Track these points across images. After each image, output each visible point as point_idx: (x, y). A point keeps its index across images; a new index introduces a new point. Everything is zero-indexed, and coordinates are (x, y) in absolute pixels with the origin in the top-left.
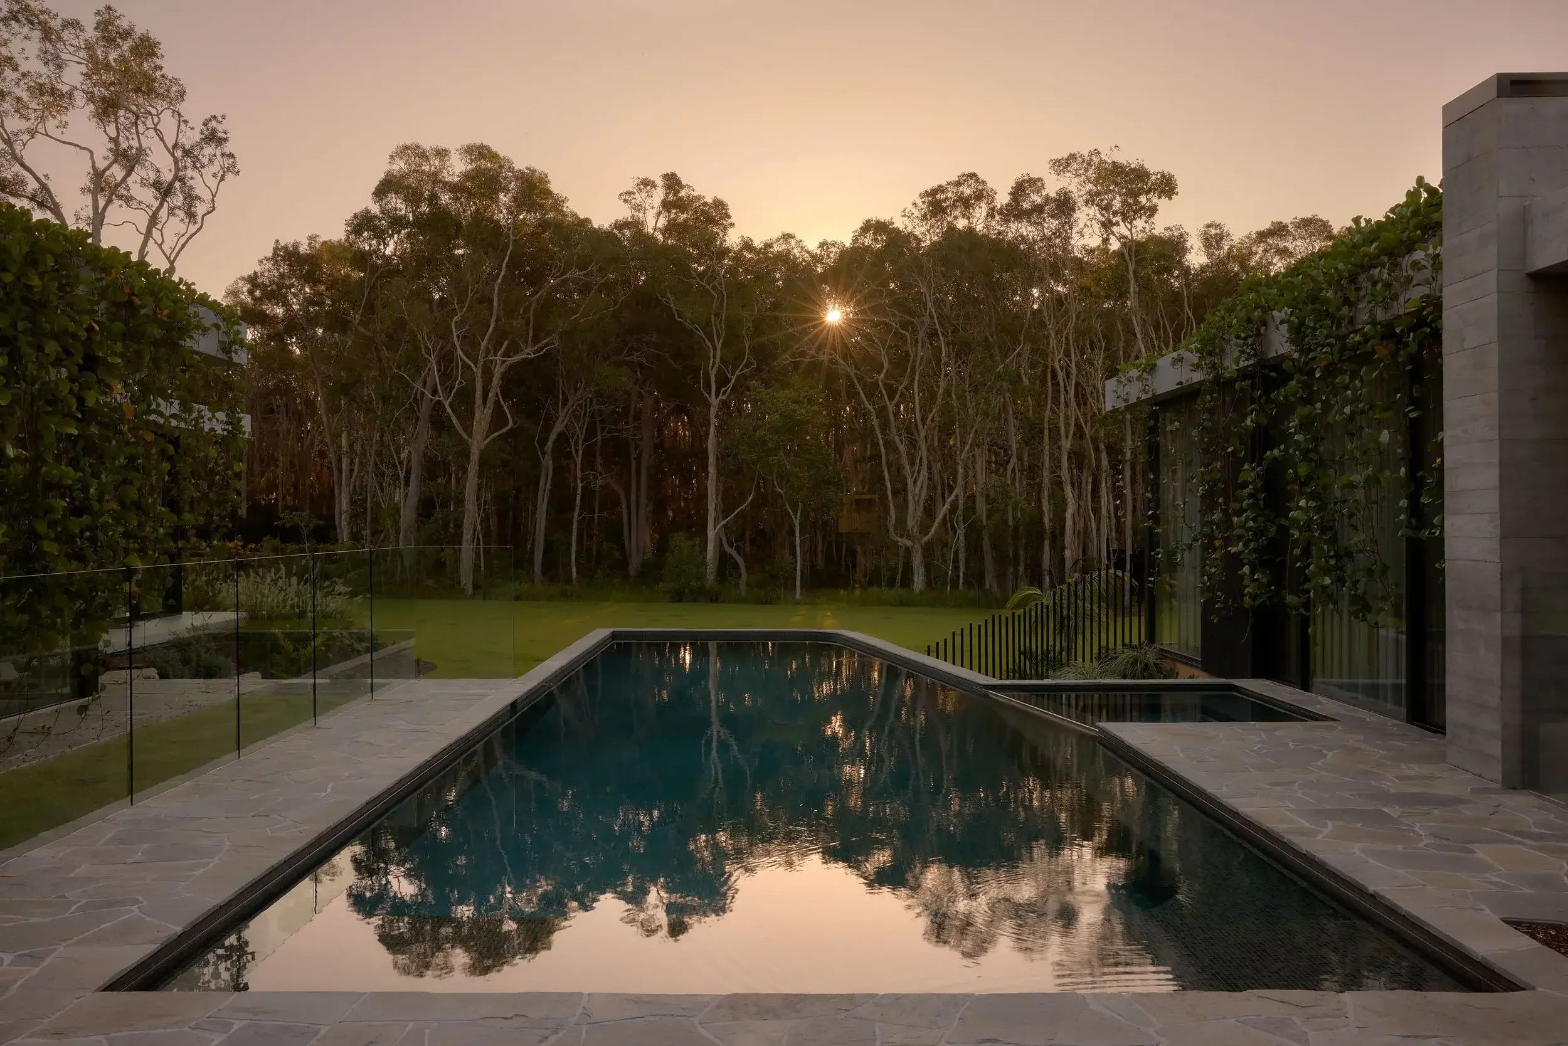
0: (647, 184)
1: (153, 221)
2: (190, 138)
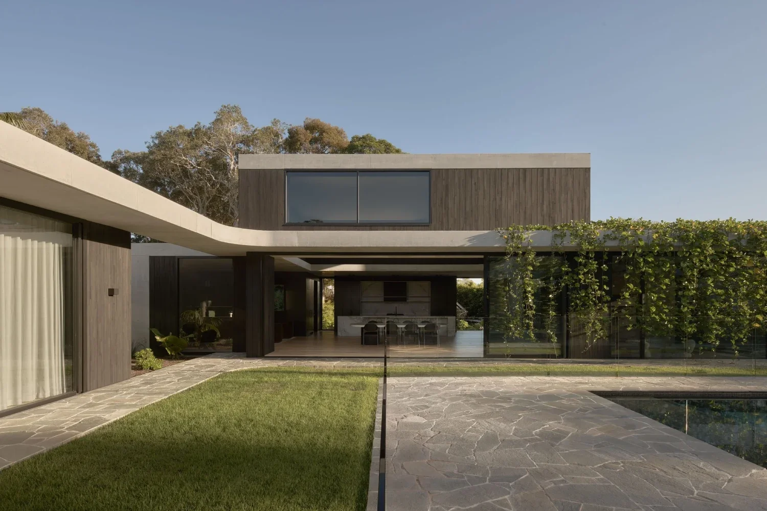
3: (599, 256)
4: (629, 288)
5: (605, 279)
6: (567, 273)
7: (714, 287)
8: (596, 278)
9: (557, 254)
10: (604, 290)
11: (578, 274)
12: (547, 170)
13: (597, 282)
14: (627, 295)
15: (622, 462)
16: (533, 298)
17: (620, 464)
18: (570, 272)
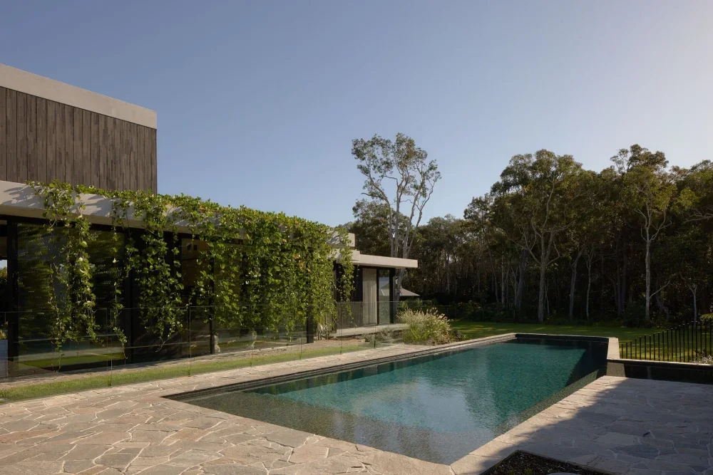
0: (624, 152)
1: (416, 199)
2: (425, 169)
3: (168, 236)
4: (202, 275)
5: (177, 264)
6: (133, 254)
7: (273, 277)
8: (166, 263)
9: (119, 229)
10: (177, 278)
11: (146, 258)
12: (103, 117)
13: (168, 267)
14: (201, 283)
15: (201, 465)
16: (92, 285)
17: (199, 468)
18: (136, 253)
